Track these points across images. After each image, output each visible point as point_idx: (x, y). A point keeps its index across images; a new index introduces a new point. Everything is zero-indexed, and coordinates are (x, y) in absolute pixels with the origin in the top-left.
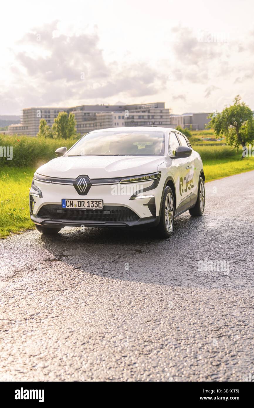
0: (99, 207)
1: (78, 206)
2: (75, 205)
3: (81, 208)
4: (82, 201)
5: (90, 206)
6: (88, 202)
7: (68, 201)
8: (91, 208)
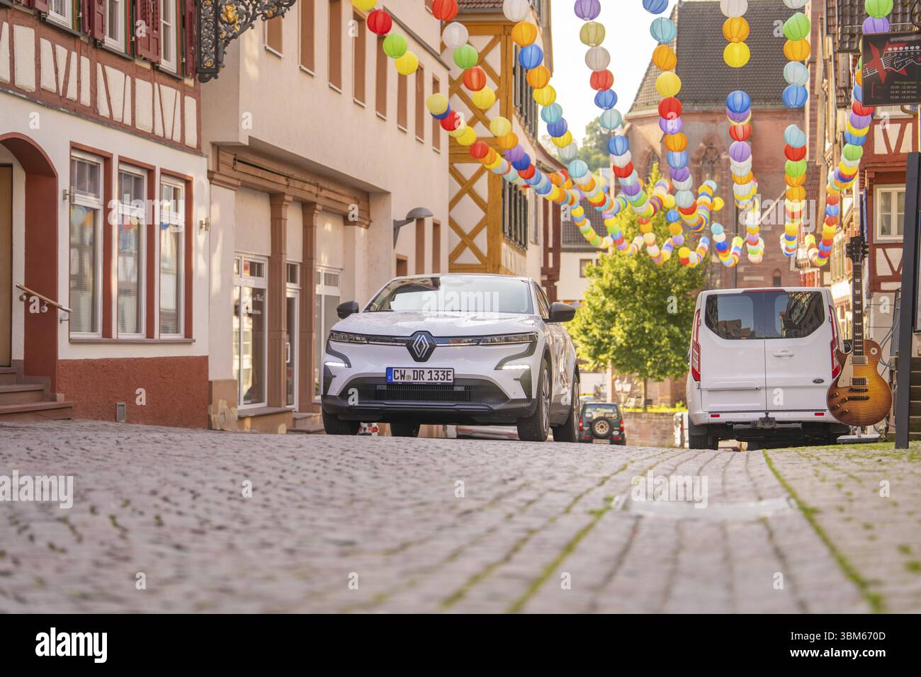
0: (447, 380)
1: (412, 378)
2: (409, 377)
3: (418, 381)
4: (420, 371)
5: (433, 378)
6: (431, 372)
7: (398, 371)
8: (434, 381)
